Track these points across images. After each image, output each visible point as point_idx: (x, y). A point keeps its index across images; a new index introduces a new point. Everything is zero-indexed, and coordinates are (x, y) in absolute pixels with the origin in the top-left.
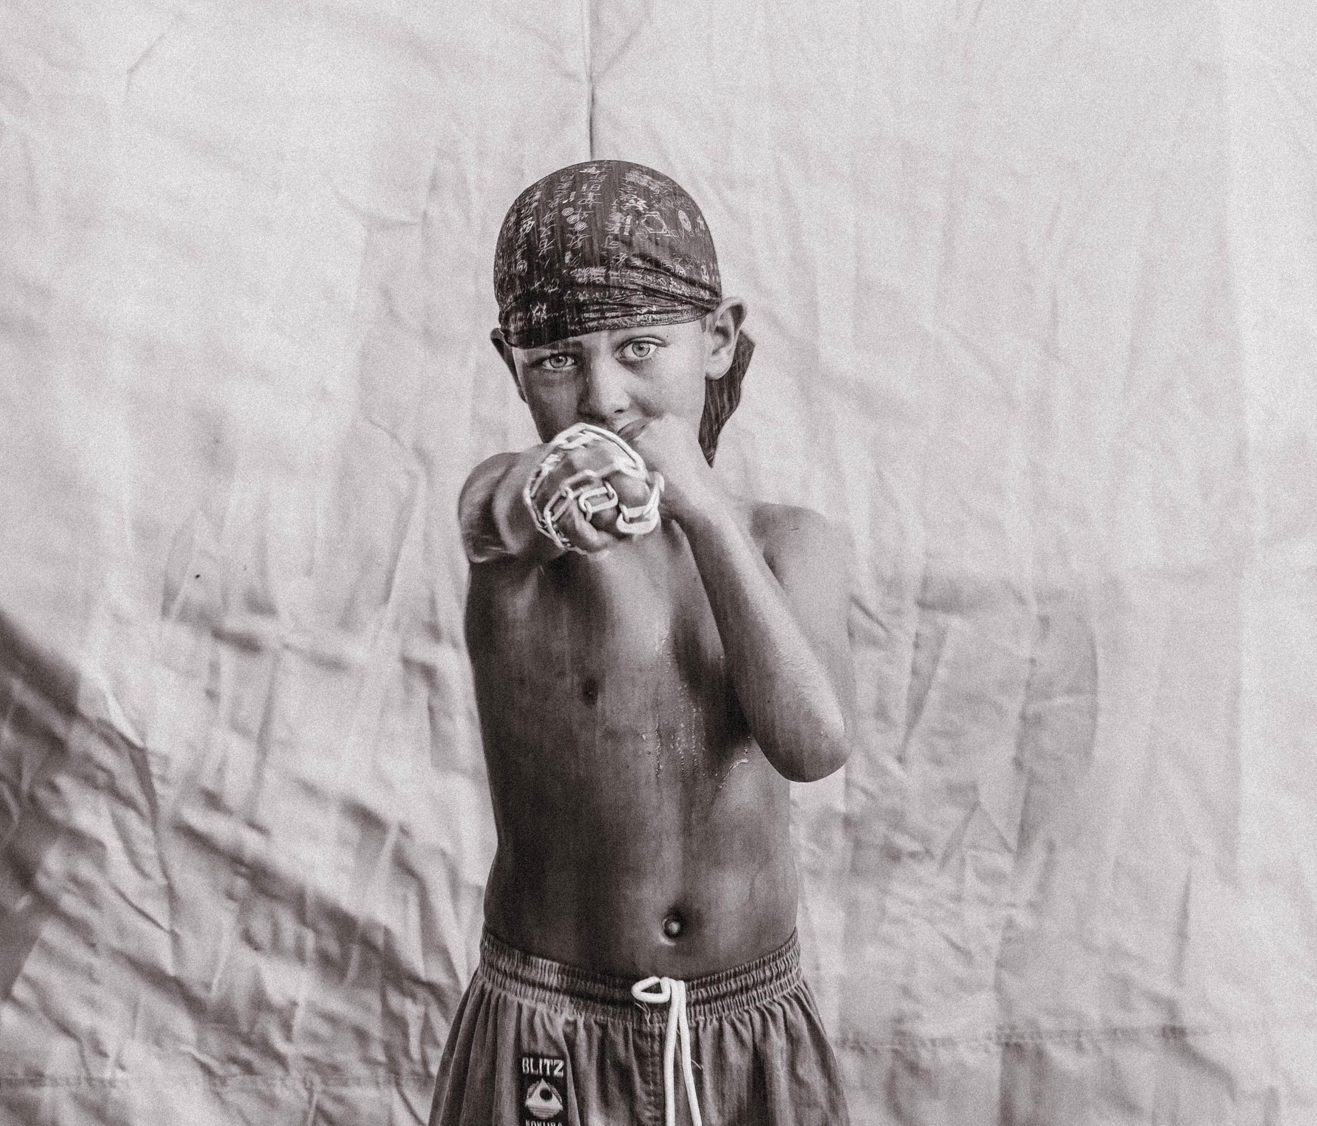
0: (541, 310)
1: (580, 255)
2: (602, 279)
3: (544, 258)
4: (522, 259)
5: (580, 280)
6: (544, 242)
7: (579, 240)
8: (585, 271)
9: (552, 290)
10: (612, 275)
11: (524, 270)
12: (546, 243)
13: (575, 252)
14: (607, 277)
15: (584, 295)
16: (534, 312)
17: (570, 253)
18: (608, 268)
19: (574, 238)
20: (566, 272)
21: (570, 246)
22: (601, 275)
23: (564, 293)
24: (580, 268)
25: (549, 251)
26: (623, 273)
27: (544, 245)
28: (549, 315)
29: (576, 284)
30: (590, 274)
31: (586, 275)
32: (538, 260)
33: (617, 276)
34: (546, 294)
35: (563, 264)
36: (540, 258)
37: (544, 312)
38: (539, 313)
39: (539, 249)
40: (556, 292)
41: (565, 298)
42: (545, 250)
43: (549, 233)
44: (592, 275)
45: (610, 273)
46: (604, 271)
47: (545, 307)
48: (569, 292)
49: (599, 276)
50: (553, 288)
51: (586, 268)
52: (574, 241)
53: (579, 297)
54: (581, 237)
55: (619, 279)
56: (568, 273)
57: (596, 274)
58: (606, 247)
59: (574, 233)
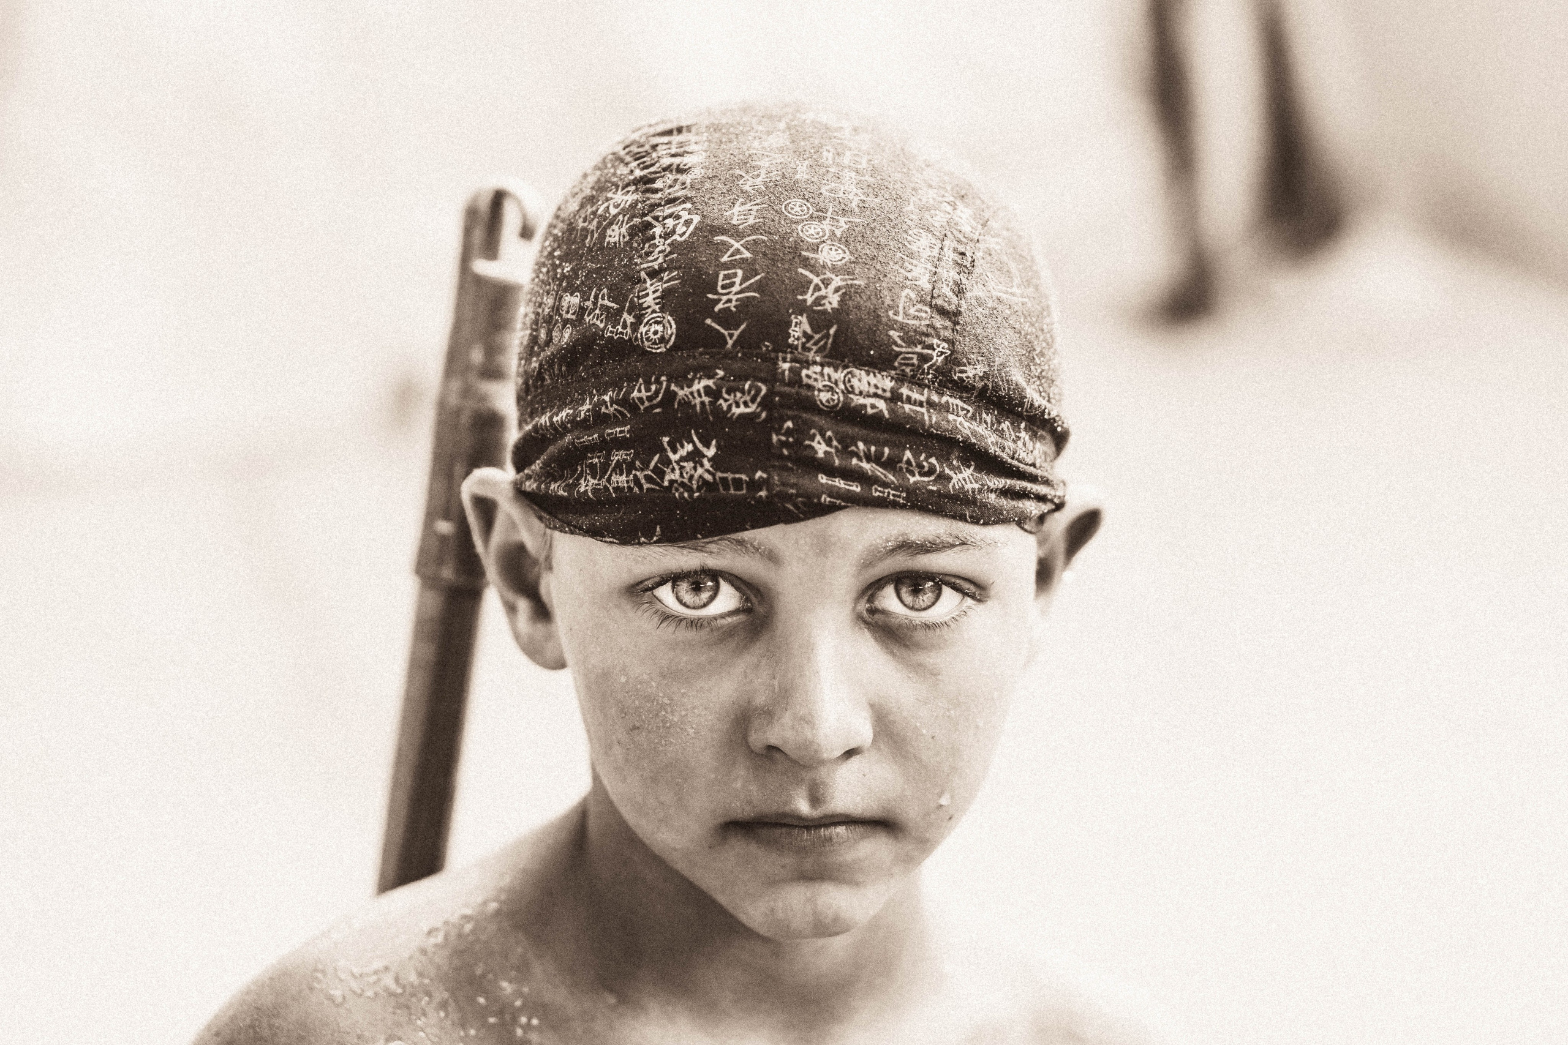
0: (695, 457)
1: (832, 331)
3: (728, 319)
4: (662, 310)
5: (824, 396)
6: (735, 275)
7: (832, 287)
8: (837, 375)
9: (742, 409)
11: (662, 340)
12: (738, 280)
14: (895, 400)
15: (828, 442)
16: (674, 457)
17: (804, 319)
18: (901, 379)
19: (816, 280)
20: (791, 369)
21: (805, 301)
22: (880, 392)
23: (773, 423)
24: (829, 365)
25: (744, 304)
26: (935, 398)
27: (732, 284)
28: (719, 475)
29: (811, 406)
30: (852, 387)
31: (842, 386)
32: (708, 321)
33: (921, 404)
34: (722, 416)
35: (782, 345)
36: (716, 318)
37: (707, 464)
38: (688, 465)
39: (716, 293)
40: (753, 416)
41: (775, 438)
42: (734, 298)
43: (747, 255)
44: (857, 392)
45: (905, 391)
46: (888, 384)
47: (711, 452)
48: (789, 424)
49: (876, 395)
50: (746, 404)
51: (845, 367)
52: (817, 288)
53: (815, 444)
54: (837, 281)
55: (924, 411)
56: (796, 373)
57: (868, 388)
58: (901, 319)
59: (816, 268)
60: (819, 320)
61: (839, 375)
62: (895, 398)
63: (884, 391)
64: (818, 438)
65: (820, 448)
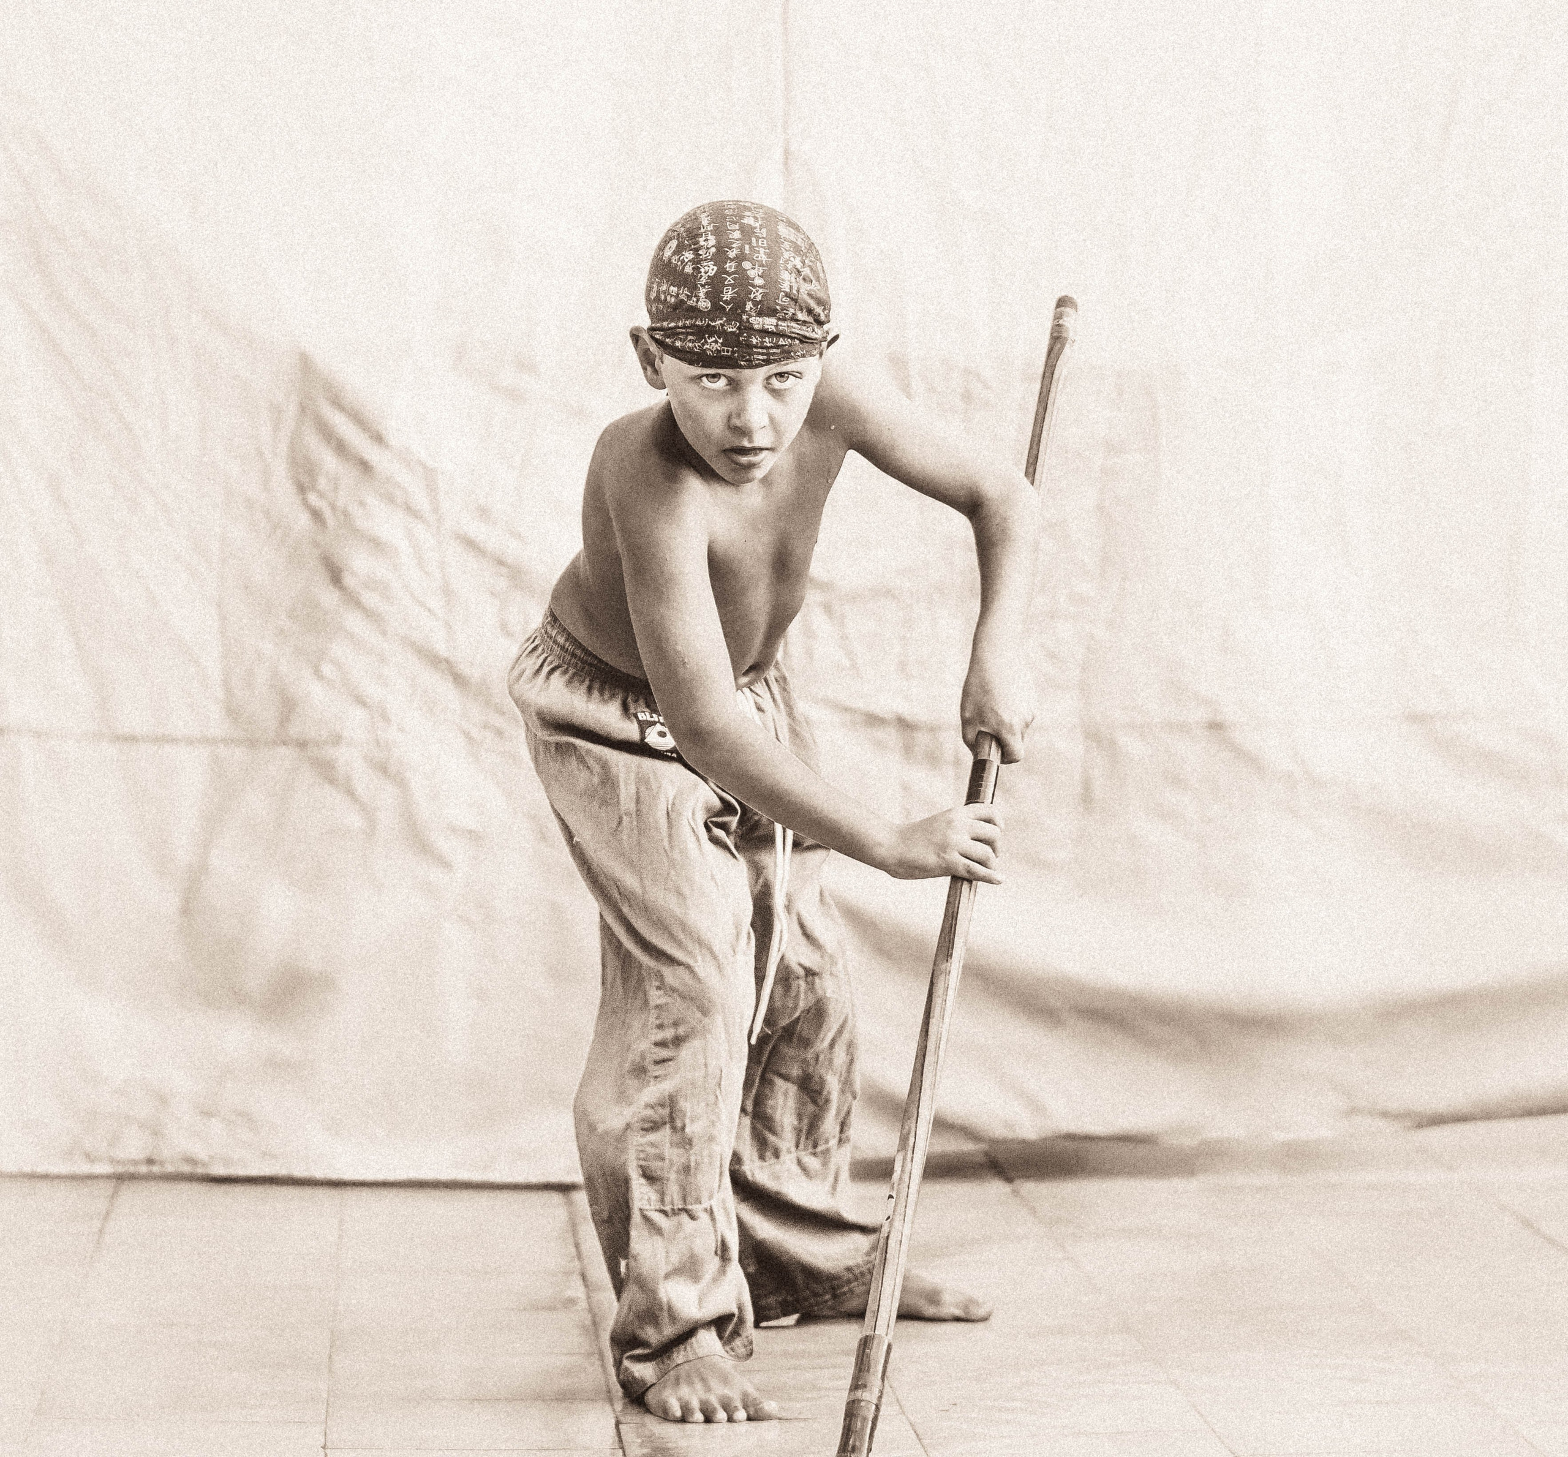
0: (716, 342)
1: (759, 306)
2: (773, 327)
3: (726, 302)
4: (706, 298)
5: (756, 326)
6: (728, 288)
7: (759, 293)
8: (760, 320)
9: (731, 330)
10: (781, 325)
11: (706, 308)
12: (730, 290)
15: (757, 339)
16: (709, 341)
17: (750, 303)
18: (779, 319)
19: (754, 290)
20: (746, 318)
21: (751, 297)
23: (740, 334)
24: (758, 316)
25: (732, 298)
27: (728, 292)
28: (723, 348)
29: (752, 329)
30: (765, 323)
31: (762, 323)
32: (721, 303)
33: (785, 326)
34: (725, 331)
35: (744, 312)
36: (723, 302)
37: (719, 344)
38: (713, 344)
39: (723, 294)
40: (734, 332)
41: (741, 339)
42: (729, 296)
43: (733, 282)
45: (780, 323)
46: (775, 321)
47: (721, 341)
48: (745, 334)
49: (772, 325)
50: (732, 328)
51: (763, 317)
52: (754, 293)
54: (761, 291)
55: (786, 328)
56: (748, 319)
57: (769, 323)
58: (780, 302)
59: (754, 286)
60: (755, 304)
62: (777, 325)
63: (774, 323)
64: (754, 338)
65: (754, 341)
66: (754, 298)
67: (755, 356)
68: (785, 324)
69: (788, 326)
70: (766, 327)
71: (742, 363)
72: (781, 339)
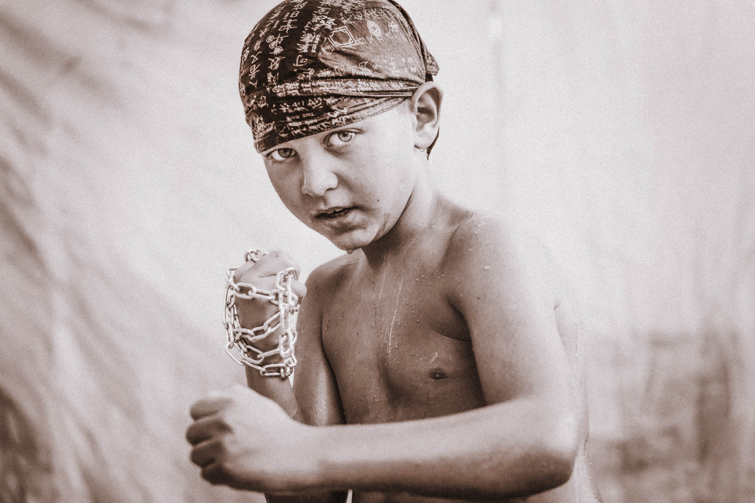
0: (260, 121)
1: (278, 75)
2: (296, 91)
3: (254, 81)
5: (280, 94)
6: (253, 67)
7: (277, 61)
9: (263, 105)
10: (304, 87)
11: (243, 92)
13: (274, 73)
14: (300, 89)
15: (286, 106)
16: (257, 123)
17: (271, 74)
18: (301, 82)
19: (273, 61)
20: (270, 89)
21: (270, 68)
22: (295, 88)
23: (271, 107)
24: (279, 85)
25: (257, 75)
26: (313, 84)
27: (253, 70)
28: (266, 125)
29: (278, 98)
30: (287, 89)
31: (284, 90)
32: (250, 82)
33: (309, 87)
34: (259, 108)
35: (267, 83)
36: (252, 81)
37: (263, 123)
38: (259, 124)
39: (250, 74)
40: (266, 106)
41: (272, 110)
42: (254, 73)
43: (257, 59)
44: (288, 90)
45: (303, 85)
46: (297, 85)
47: (262, 119)
48: (274, 105)
49: (294, 89)
50: (264, 103)
51: (283, 84)
52: (273, 63)
53: (282, 109)
54: (278, 59)
55: (310, 89)
56: (271, 90)
57: (292, 88)
58: (297, 65)
59: (273, 56)
61: (282, 86)
63: (296, 87)
64: (283, 106)
65: (284, 109)
66: (273, 67)
67: (290, 124)
68: (309, 85)
69: (312, 87)
70: (289, 92)
71: (283, 135)
72: (310, 100)
